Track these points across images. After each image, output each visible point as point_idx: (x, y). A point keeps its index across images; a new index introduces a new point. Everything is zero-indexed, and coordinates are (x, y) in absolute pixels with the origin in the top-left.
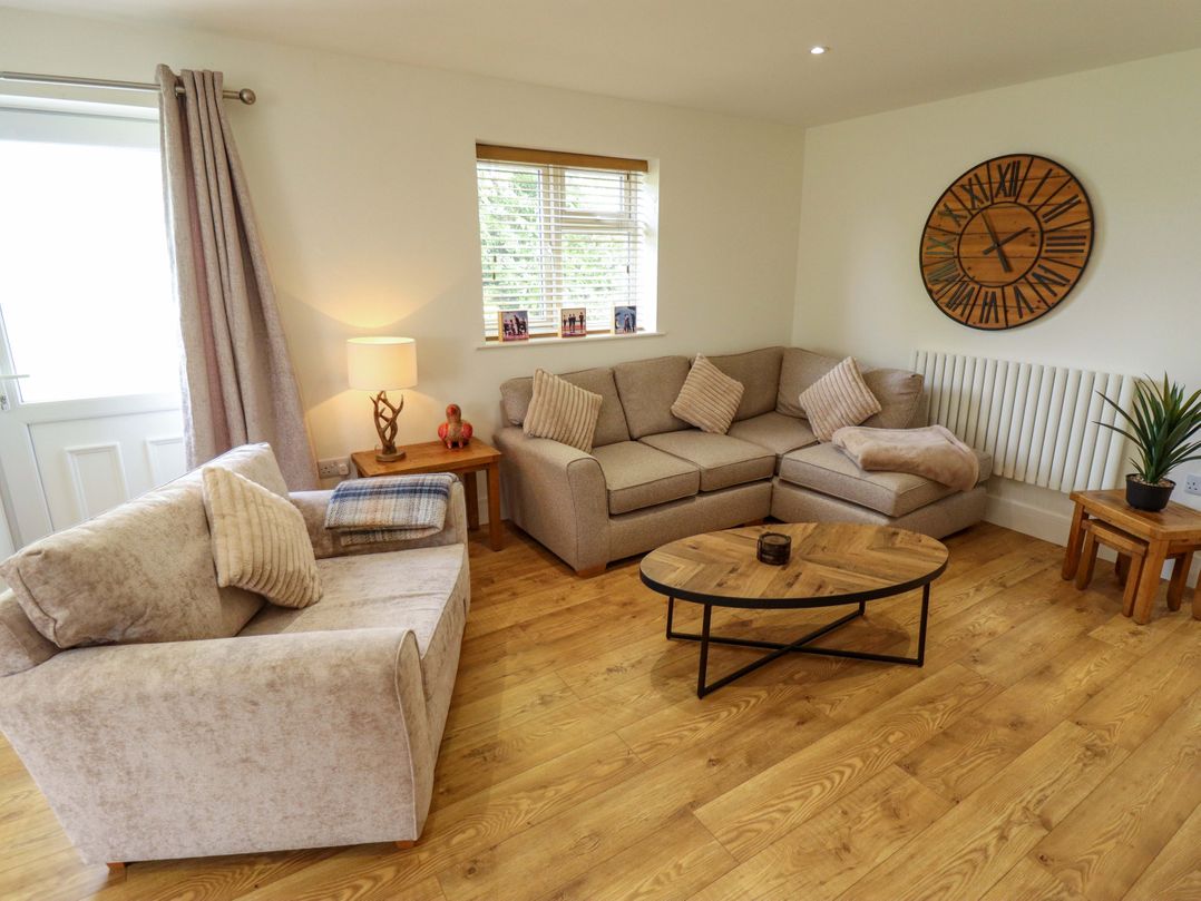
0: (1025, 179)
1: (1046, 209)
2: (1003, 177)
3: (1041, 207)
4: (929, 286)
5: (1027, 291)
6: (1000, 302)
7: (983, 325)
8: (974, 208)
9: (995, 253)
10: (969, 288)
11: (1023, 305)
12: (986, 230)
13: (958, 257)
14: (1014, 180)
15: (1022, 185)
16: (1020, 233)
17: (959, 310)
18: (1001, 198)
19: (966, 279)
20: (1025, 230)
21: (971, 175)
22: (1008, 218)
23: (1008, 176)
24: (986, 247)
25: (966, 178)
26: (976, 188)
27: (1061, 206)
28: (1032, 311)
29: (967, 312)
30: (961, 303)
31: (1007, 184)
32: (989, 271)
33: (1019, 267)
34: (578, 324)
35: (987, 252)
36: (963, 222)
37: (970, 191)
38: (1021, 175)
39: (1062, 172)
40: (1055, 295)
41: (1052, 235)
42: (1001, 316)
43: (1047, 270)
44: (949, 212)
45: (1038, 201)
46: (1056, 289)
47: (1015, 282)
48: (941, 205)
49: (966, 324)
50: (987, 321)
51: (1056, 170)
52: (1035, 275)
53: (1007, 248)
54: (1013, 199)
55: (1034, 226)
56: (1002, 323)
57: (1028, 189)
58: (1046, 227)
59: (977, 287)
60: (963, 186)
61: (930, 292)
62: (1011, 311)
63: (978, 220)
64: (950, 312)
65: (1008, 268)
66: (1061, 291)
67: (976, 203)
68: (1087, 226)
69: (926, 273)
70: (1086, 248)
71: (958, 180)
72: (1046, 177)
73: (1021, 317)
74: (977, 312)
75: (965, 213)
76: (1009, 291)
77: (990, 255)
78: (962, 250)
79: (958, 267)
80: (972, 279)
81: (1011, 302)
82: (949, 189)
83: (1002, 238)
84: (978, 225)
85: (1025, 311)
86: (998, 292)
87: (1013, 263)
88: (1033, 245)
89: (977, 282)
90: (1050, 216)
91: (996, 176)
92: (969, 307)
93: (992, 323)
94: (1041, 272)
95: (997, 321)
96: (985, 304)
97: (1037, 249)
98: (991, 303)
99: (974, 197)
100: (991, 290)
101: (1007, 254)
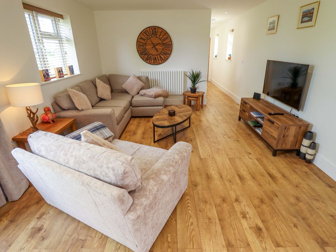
0: (157, 32)
1: (162, 39)
2: (153, 31)
3: (162, 38)
4: (141, 56)
5: (162, 56)
6: (157, 59)
7: (154, 64)
8: (148, 38)
9: (154, 48)
10: (150, 56)
11: (161, 59)
12: (151, 43)
13: (146, 49)
14: (155, 32)
15: (157, 33)
16: (158, 44)
17: (149, 61)
18: (153, 36)
19: (149, 54)
20: (159, 43)
21: (145, 30)
22: (155, 40)
23: (154, 31)
24: (152, 47)
25: (144, 30)
26: (147, 33)
27: (165, 38)
28: (163, 60)
29: (150, 61)
30: (149, 59)
31: (154, 33)
32: (153, 52)
33: (160, 51)
34: (61, 73)
35: (152, 48)
36: (146, 41)
37: (146, 34)
38: (157, 31)
39: (165, 31)
40: (167, 56)
41: (165, 44)
42: (158, 62)
43: (165, 52)
44: (142, 38)
45: (161, 37)
46: (167, 55)
47: (159, 54)
48: (140, 36)
49: (151, 64)
50: (155, 63)
51: (163, 31)
52: (163, 53)
53: (157, 47)
54: (156, 36)
55: (161, 42)
56: (158, 63)
57: (158, 34)
58: (164, 42)
59: (152, 56)
60: (144, 32)
61: (141, 57)
62: (159, 60)
63: (149, 40)
64: (146, 62)
65: (157, 51)
66: (168, 56)
67: (148, 36)
68: (171, 43)
69: (139, 53)
70: (171, 47)
71: (143, 30)
72: (162, 32)
73: (162, 61)
74: (153, 61)
75: (146, 39)
76: (158, 56)
77: (153, 48)
78: (146, 47)
79: (146, 51)
80: (150, 54)
81: (159, 58)
82: (141, 33)
83: (155, 45)
84: (149, 41)
85: (162, 60)
86: (156, 56)
87: (158, 50)
88: (161, 46)
89: (151, 55)
90: (164, 40)
91: (151, 31)
92: (151, 60)
93: (156, 63)
94: (164, 52)
95: (157, 63)
96: (154, 59)
97: (162, 47)
98: (155, 59)
99: (147, 35)
100: (155, 56)
101: (157, 48)
